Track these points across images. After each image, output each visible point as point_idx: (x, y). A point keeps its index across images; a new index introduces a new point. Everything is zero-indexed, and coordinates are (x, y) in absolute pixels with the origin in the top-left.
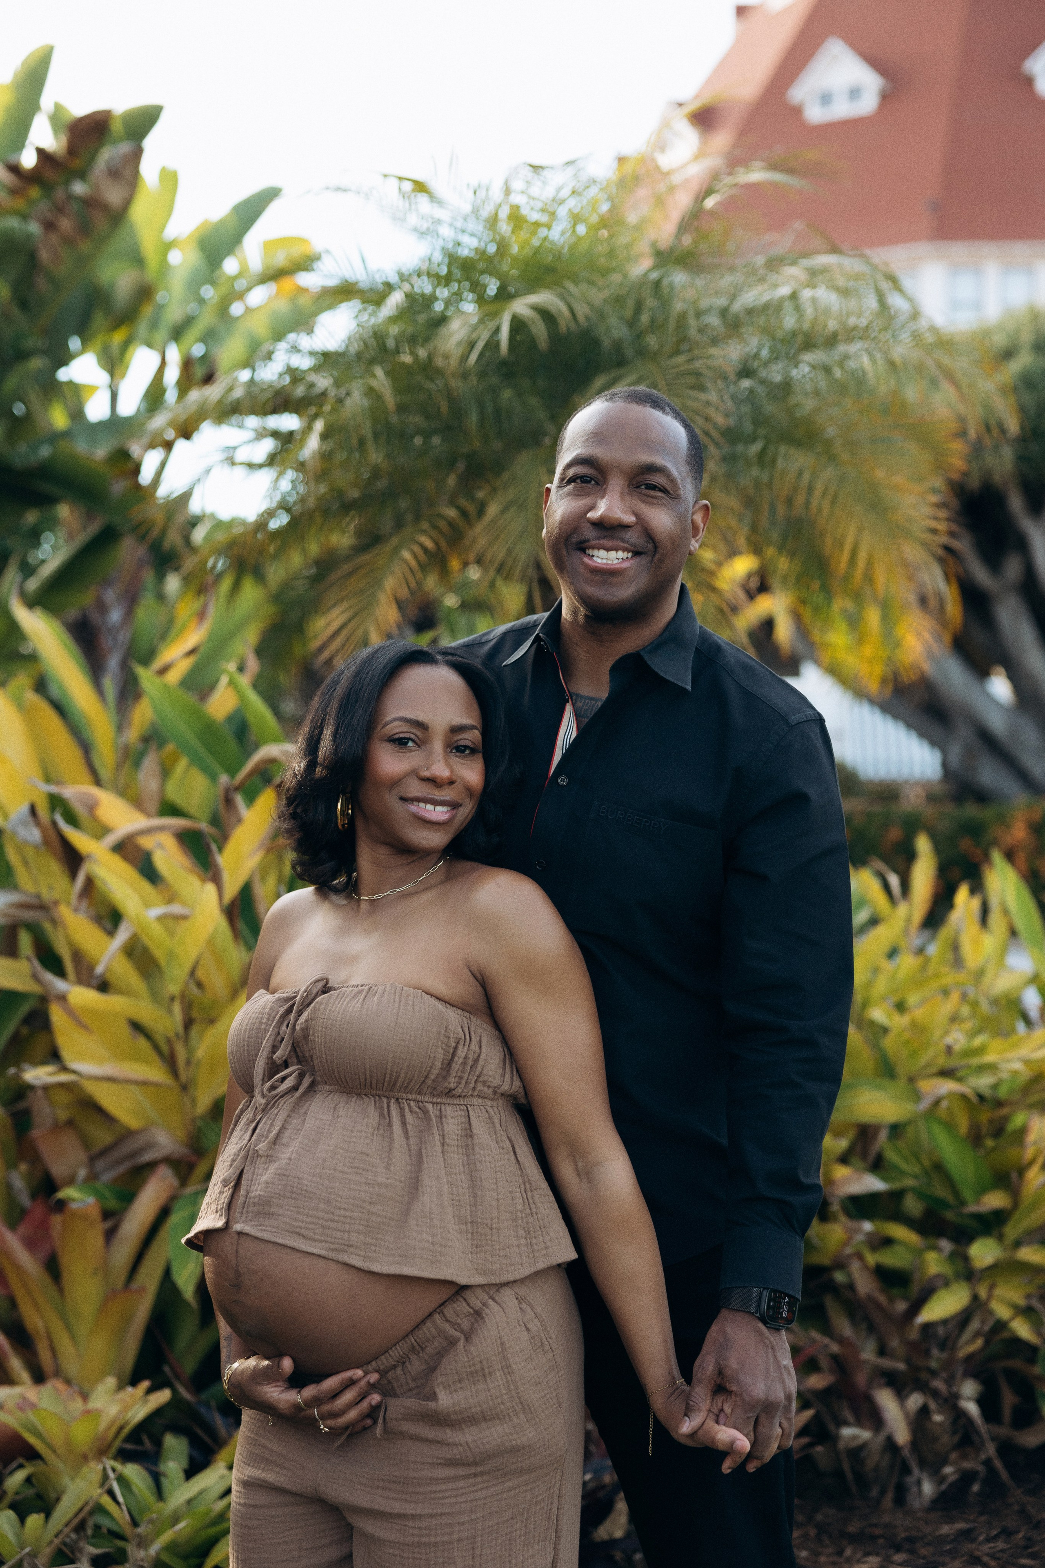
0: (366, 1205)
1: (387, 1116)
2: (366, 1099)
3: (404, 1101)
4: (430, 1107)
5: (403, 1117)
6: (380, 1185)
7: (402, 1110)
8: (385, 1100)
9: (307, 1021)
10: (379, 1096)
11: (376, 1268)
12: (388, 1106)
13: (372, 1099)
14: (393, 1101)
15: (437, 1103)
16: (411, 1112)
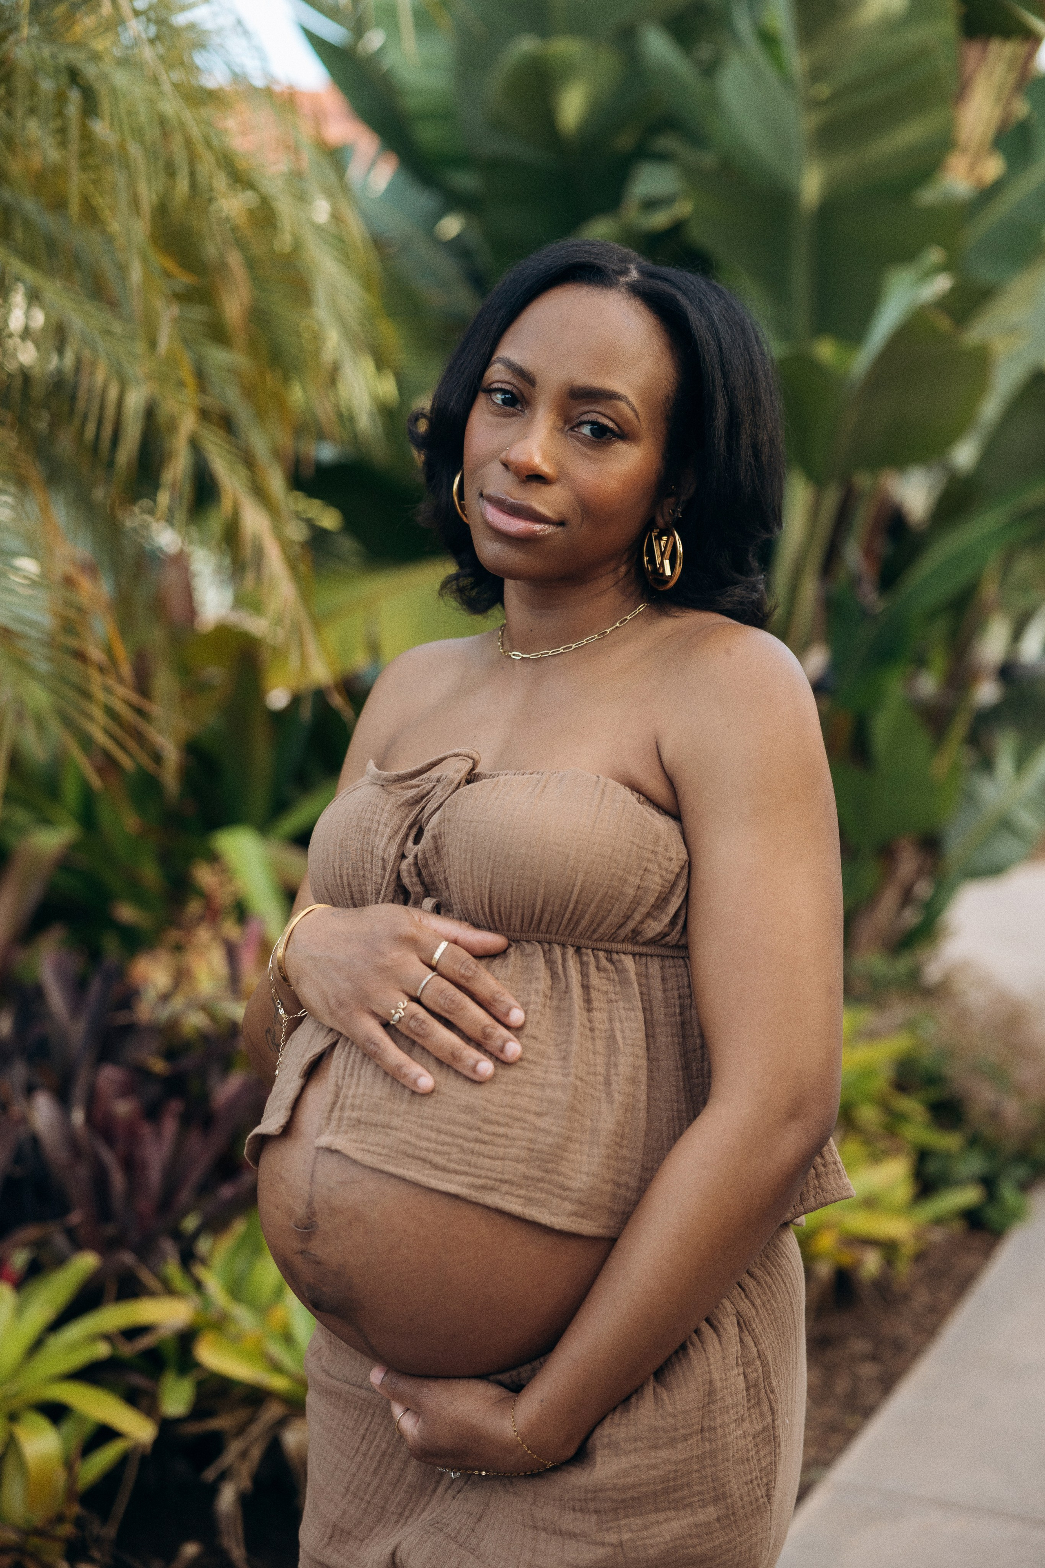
0: (531, 1118)
1: (562, 975)
2: (528, 948)
3: (590, 951)
4: (629, 962)
5: (584, 975)
6: (552, 1086)
7: (583, 964)
8: (558, 950)
9: (439, 824)
10: (549, 943)
11: (544, 1217)
12: (564, 960)
13: (539, 947)
14: (571, 951)
15: (641, 955)
16: (598, 969)
